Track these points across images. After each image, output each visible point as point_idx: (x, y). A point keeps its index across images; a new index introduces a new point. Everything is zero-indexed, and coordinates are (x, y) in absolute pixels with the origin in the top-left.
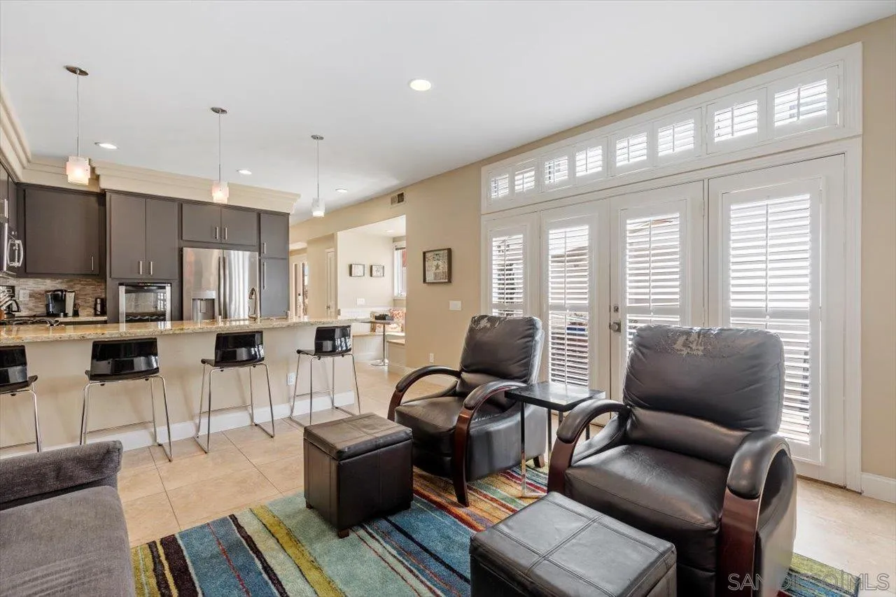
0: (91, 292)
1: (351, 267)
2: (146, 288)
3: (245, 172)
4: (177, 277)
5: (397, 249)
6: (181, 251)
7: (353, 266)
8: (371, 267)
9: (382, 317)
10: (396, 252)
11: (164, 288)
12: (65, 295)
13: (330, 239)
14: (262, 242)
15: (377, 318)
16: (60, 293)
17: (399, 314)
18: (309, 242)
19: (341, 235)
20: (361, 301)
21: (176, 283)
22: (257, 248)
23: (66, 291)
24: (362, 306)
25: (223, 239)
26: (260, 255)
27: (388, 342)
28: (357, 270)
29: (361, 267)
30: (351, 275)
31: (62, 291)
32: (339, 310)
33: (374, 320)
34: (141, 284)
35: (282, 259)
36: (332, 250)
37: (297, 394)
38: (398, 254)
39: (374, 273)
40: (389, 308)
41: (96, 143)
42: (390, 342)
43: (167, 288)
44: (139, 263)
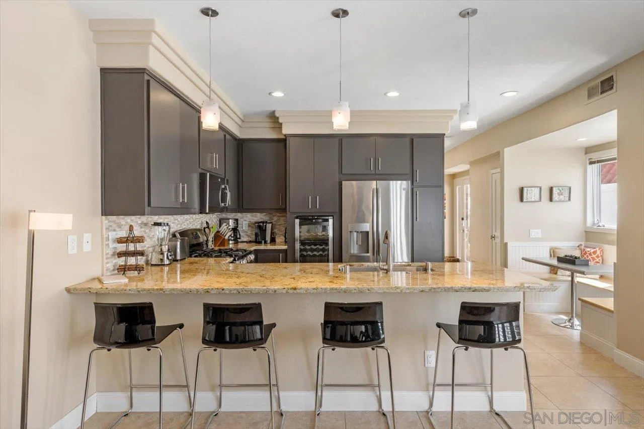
0: (284, 222)
1: (521, 190)
2: (314, 221)
3: (393, 94)
4: (337, 210)
5: (591, 163)
6: (341, 184)
7: (525, 190)
8: (551, 189)
9: (569, 260)
10: (589, 167)
11: (327, 220)
12: (266, 225)
13: (496, 158)
14: (414, 169)
15: (560, 260)
16: (261, 224)
17: (595, 253)
18: (472, 163)
19: (508, 152)
20: (536, 233)
21: (337, 216)
22: (410, 176)
23: (266, 222)
24: (538, 240)
25: (377, 170)
26: (412, 184)
27: (579, 299)
28: (531, 194)
29: (537, 190)
30: (522, 200)
31: (263, 222)
32: (506, 244)
33: (555, 262)
34: (310, 217)
35: (436, 187)
36: (499, 170)
37: (437, 382)
38: (593, 170)
39: (556, 196)
40: (577, 244)
41: (270, 94)
42: (583, 301)
43: (330, 220)
44: (309, 198)
